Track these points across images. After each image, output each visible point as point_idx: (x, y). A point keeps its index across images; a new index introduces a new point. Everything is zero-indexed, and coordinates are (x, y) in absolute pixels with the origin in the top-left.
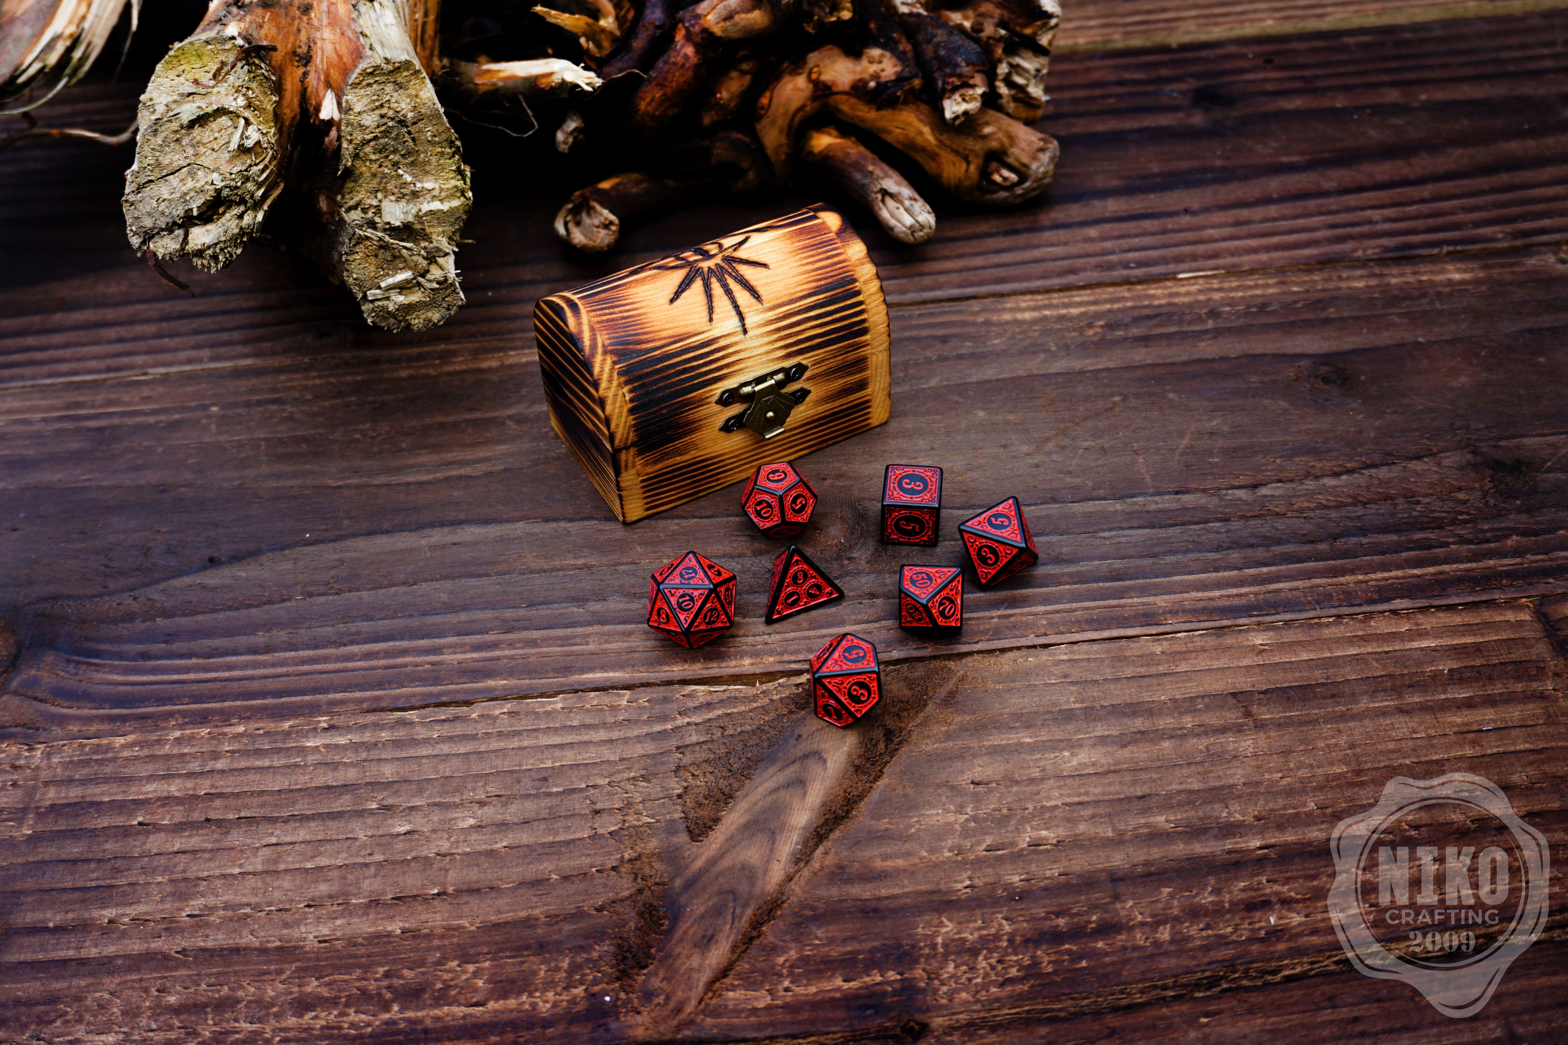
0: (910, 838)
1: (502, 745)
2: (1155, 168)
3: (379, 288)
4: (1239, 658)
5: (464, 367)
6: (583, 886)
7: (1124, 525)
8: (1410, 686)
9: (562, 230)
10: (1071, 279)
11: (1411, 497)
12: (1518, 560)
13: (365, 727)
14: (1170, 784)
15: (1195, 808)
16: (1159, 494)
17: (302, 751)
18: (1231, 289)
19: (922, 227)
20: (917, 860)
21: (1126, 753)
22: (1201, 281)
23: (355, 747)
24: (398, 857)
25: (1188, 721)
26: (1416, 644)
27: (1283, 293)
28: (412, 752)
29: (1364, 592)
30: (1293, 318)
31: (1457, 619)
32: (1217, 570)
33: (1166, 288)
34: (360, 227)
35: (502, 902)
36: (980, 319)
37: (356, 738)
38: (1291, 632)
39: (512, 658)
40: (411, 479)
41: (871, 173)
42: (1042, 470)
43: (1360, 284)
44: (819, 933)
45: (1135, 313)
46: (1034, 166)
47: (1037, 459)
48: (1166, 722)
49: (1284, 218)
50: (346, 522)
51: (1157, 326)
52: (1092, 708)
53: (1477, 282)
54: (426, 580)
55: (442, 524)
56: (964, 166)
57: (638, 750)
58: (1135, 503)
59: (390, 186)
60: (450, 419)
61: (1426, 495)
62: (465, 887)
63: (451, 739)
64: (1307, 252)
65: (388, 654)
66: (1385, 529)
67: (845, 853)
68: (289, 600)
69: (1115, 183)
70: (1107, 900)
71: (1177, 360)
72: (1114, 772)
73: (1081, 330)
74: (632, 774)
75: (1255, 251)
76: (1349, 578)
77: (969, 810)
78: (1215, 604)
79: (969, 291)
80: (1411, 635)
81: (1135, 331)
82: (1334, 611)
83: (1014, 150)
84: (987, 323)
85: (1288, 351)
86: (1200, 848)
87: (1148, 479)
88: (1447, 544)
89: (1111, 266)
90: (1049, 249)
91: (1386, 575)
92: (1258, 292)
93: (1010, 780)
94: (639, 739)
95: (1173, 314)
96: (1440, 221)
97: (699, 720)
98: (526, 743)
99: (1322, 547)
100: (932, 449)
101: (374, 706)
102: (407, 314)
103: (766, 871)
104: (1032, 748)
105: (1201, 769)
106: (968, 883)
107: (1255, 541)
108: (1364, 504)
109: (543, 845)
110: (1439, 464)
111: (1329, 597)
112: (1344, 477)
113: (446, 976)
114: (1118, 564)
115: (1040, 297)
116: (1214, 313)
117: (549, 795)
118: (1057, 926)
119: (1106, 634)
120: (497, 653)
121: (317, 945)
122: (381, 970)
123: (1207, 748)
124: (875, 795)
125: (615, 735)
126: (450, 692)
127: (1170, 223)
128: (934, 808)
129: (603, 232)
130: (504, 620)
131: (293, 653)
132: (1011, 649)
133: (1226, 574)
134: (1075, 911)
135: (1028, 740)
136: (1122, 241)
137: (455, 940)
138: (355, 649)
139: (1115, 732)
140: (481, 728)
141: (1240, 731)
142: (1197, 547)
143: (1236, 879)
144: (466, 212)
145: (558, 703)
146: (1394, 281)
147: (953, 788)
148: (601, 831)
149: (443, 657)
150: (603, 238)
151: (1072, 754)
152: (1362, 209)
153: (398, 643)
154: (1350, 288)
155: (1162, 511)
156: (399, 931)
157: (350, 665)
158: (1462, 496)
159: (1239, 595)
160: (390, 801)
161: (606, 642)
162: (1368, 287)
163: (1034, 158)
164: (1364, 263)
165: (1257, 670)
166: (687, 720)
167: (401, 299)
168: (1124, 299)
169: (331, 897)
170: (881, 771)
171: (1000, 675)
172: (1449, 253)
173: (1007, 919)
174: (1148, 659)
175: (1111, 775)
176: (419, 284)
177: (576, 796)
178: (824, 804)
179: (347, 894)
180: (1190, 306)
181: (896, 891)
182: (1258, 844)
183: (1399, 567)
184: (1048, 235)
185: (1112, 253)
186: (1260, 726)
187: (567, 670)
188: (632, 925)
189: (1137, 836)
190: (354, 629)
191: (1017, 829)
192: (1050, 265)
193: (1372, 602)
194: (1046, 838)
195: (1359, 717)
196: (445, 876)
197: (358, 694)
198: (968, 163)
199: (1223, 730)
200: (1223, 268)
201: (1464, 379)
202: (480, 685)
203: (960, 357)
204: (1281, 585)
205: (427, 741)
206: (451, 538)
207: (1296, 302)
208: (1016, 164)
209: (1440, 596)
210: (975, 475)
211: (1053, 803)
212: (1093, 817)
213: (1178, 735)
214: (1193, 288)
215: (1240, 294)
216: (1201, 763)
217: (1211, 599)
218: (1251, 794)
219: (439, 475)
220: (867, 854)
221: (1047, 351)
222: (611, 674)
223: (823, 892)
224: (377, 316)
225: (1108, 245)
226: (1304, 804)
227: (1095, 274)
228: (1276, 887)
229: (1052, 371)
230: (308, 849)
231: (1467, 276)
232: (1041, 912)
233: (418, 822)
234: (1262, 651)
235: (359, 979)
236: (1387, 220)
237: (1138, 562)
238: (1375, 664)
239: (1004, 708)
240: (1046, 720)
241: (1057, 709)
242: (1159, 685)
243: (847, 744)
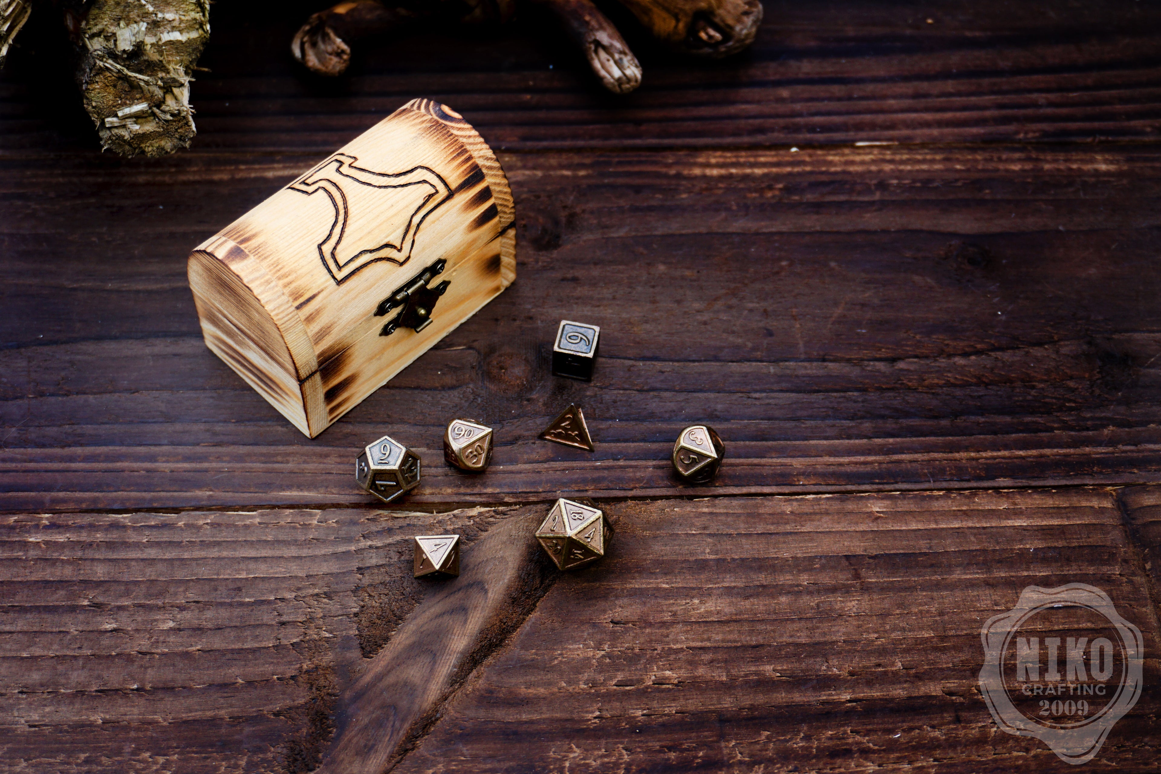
0: (551, 669)
1: (203, 554)
2: (850, 31)
3: (116, 116)
4: (857, 523)
5: (197, 178)
6: (264, 692)
7: (775, 387)
8: (1000, 561)
9: (297, 53)
10: (759, 138)
11: (1028, 381)
12: (1111, 449)
13: (81, 527)
14: (781, 636)
15: (799, 660)
16: (810, 360)
17: (24, 545)
18: (902, 162)
19: (629, 80)
20: (556, 690)
21: (747, 604)
22: (876, 151)
23: (72, 545)
24: (104, 653)
25: (804, 579)
26: (1010, 523)
27: (947, 170)
28: (122, 555)
29: (974, 468)
30: (951, 197)
31: (1050, 502)
32: (849, 438)
33: (843, 155)
34: (101, 58)
35: (191, 701)
36: (673, 172)
37: (74, 538)
38: (906, 502)
39: (219, 471)
40: (141, 287)
41: (588, 23)
42: (709, 327)
43: (1016, 167)
44: (464, 750)
45: (812, 179)
46: (738, 28)
47: (706, 317)
48: (785, 579)
49: (959, 94)
50: (78, 325)
51: (830, 193)
52: (724, 560)
53: (1120, 174)
54: (147, 389)
55: (165, 334)
56: (673, 23)
57: (325, 568)
58: (787, 368)
59: (133, 15)
60: (181, 229)
61: (1042, 381)
62: (161, 685)
63: (158, 544)
64: (975, 130)
65: (108, 458)
66: (1001, 411)
67: (495, 679)
68: (22, 398)
69: (812, 43)
70: (715, 738)
71: (843, 229)
72: (736, 621)
73: (761, 191)
74: (316, 591)
75: (928, 124)
76: (963, 455)
77: (606, 647)
78: (843, 469)
79: (666, 141)
80: (1008, 514)
81: (809, 197)
82: (945, 485)
83: (721, 12)
84: (679, 176)
85: (942, 229)
86: (797, 697)
87: (801, 345)
88: (1052, 429)
89: (797, 129)
90: (743, 107)
91: (995, 454)
92: (925, 167)
93: (644, 622)
94: (325, 558)
95: (846, 182)
96: (1097, 109)
97: (379, 544)
98: (225, 554)
99: (944, 422)
100: (614, 298)
101: (92, 507)
102: (142, 142)
103: (425, 690)
104: (668, 594)
105: (810, 625)
106: (597, 713)
107: (887, 413)
108: (987, 385)
109: (232, 651)
110: (1057, 352)
111: (942, 471)
112: (973, 358)
113: (139, 766)
114: (764, 424)
115: (729, 154)
116: (882, 186)
117: (242, 604)
118: (669, 759)
119: (745, 490)
120: (206, 465)
121: (27, 729)
122: (83, 756)
123: (818, 605)
124: (526, 627)
125: (305, 552)
126: (160, 499)
127: (857, 90)
128: (575, 642)
129: (335, 60)
130: (215, 434)
131: (22, 450)
132: (661, 498)
133: (857, 441)
134: (685, 746)
135: (665, 586)
136: (810, 104)
137: (149, 733)
138: (79, 450)
139: (740, 584)
140: (187, 537)
141: (847, 592)
142: (836, 413)
143: (826, 728)
144: (203, 44)
145: (255, 517)
146: (1047, 166)
147: (594, 625)
148: (284, 642)
149: (157, 465)
150: (335, 65)
151: (701, 602)
152: (1030, 91)
153: (117, 448)
154: (1007, 171)
155: (809, 376)
156: (101, 721)
157: (74, 465)
158: (1072, 384)
159: (865, 463)
160: (100, 599)
161: (305, 462)
162: (1023, 170)
163: (739, 21)
164: (1023, 146)
165: (870, 536)
166: (369, 543)
167: (136, 127)
168: (803, 163)
169: (42, 685)
170: (534, 605)
171: (648, 522)
172: (1101, 142)
173: (626, 750)
174: (779, 517)
175: (732, 624)
176: (154, 114)
177: (265, 607)
178: (481, 632)
179: (56, 684)
180: (861, 175)
181: (535, 717)
182: (848, 697)
183: (1006, 447)
184: (745, 92)
185: (800, 115)
186: (866, 589)
187: (268, 486)
188: (305, 731)
189: (747, 682)
190: (79, 431)
191: (645, 668)
192: (742, 123)
193: (979, 478)
194: (668, 678)
195: (952, 587)
196: (145, 673)
197: (78, 495)
198: (678, 20)
199: (833, 590)
200: (898, 139)
201: (1093, 271)
202: (189, 494)
203: (651, 209)
204: (903, 457)
205: (137, 545)
206: (172, 349)
207: (957, 180)
208: (722, 24)
209: (1038, 478)
210: (648, 326)
211: (678, 646)
212: (712, 661)
213: (795, 591)
214: (868, 158)
215: (909, 168)
216: (810, 619)
217: (841, 464)
218: (849, 651)
219: (166, 285)
220: (513, 681)
221: (728, 209)
222: (306, 494)
223: (471, 713)
224: (113, 142)
225: (798, 107)
226: (893, 664)
227: (782, 135)
228: (858, 738)
229: (730, 230)
230: (24, 639)
231: (1112, 167)
232: (656, 745)
233: (125, 621)
234: (877, 518)
235: (63, 763)
236: (1051, 104)
237: (782, 424)
238: (973, 539)
239: (648, 554)
240: (683, 568)
241: (694, 558)
242: (784, 542)
243: (508, 577)
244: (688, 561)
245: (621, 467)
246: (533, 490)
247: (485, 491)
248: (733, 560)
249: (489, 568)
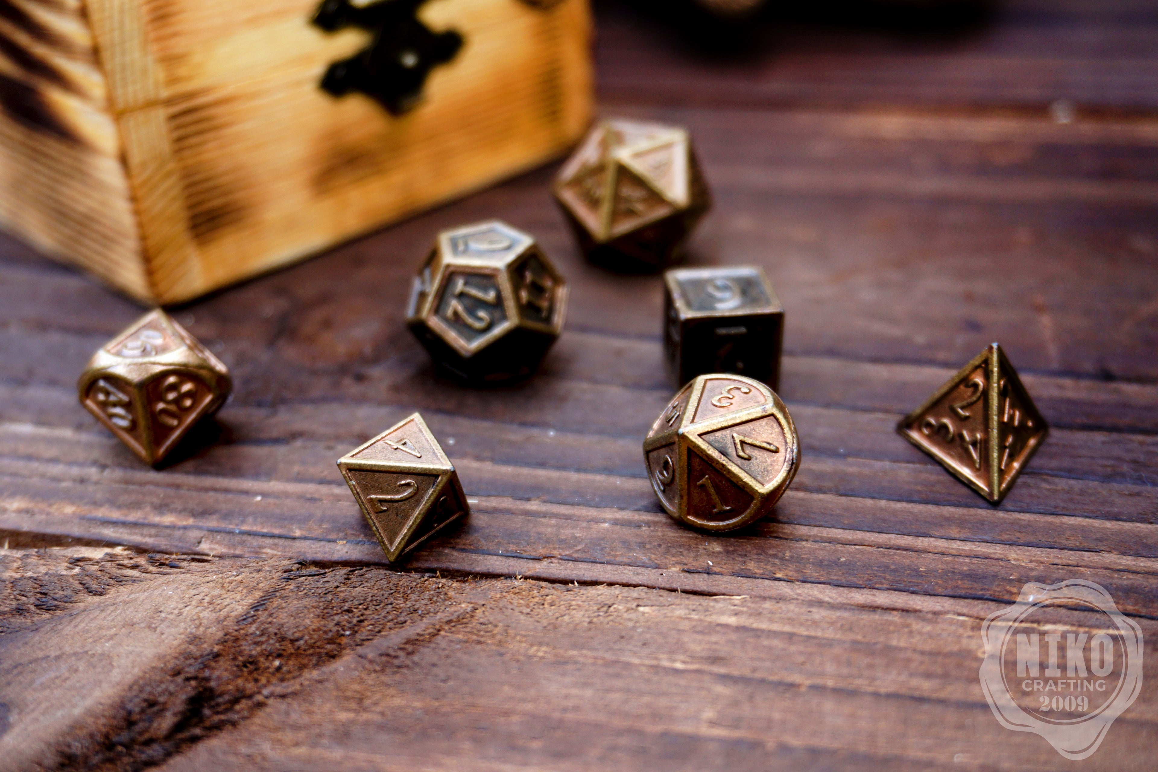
16: (1070, 374)
52: (755, 745)
87: (1052, 349)
171: (554, 627)
221: (909, 166)
239: (523, 700)
240: (614, 748)
241: (659, 728)
242: (961, 727)
243: (89, 702)
244: (640, 733)
245: (527, 513)
246: (277, 531)
247: (157, 519)
248: (784, 748)
249: (52, 674)
